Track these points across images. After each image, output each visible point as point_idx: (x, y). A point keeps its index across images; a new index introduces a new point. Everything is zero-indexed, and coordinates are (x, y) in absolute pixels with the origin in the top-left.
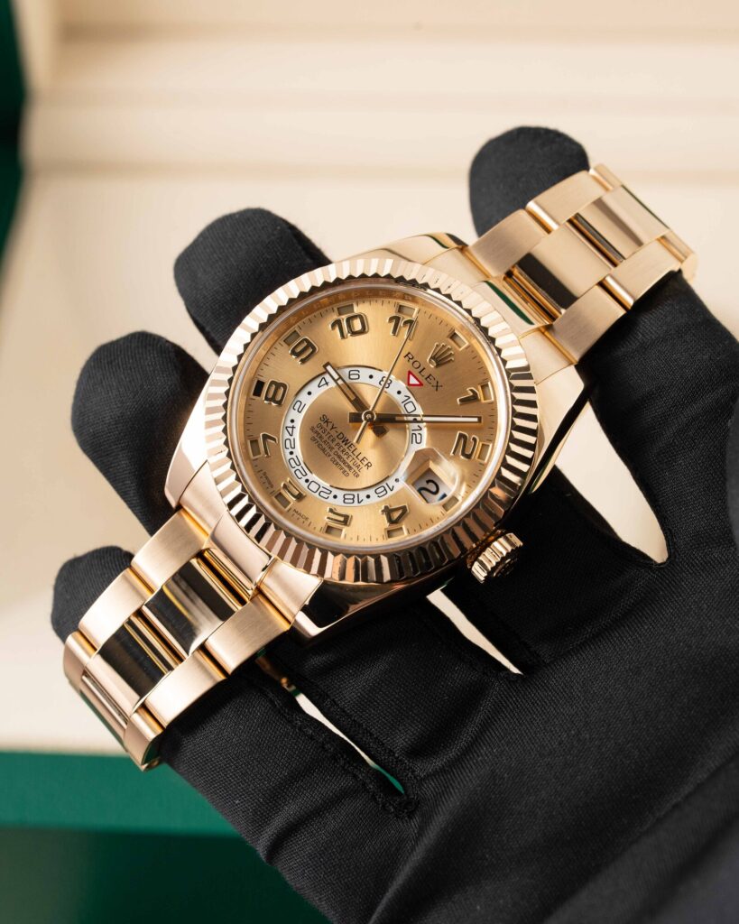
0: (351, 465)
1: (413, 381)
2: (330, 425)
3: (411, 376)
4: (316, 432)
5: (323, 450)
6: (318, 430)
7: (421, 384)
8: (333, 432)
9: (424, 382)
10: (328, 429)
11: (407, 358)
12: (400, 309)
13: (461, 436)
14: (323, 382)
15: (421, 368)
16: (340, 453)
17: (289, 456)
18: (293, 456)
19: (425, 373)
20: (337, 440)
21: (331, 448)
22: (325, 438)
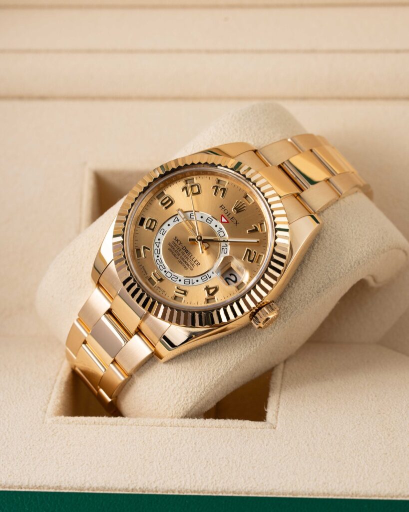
0: (189, 264)
1: (224, 220)
2: (179, 242)
3: (223, 218)
4: (171, 246)
5: (175, 255)
6: (172, 244)
7: (228, 222)
8: (180, 246)
9: (230, 221)
10: (178, 245)
11: (221, 208)
12: (219, 181)
13: (248, 250)
14: (176, 219)
15: (228, 213)
16: (184, 257)
17: (156, 258)
18: (159, 258)
19: (231, 216)
20: (182, 251)
21: (179, 255)
22: (176, 249)
